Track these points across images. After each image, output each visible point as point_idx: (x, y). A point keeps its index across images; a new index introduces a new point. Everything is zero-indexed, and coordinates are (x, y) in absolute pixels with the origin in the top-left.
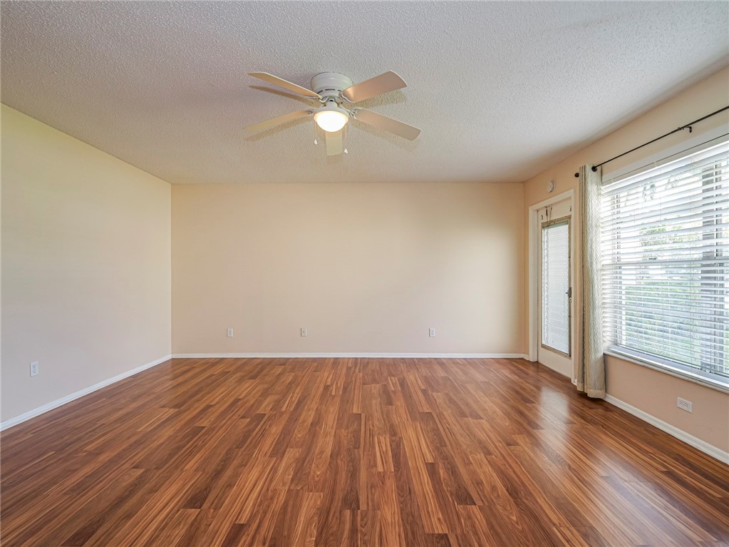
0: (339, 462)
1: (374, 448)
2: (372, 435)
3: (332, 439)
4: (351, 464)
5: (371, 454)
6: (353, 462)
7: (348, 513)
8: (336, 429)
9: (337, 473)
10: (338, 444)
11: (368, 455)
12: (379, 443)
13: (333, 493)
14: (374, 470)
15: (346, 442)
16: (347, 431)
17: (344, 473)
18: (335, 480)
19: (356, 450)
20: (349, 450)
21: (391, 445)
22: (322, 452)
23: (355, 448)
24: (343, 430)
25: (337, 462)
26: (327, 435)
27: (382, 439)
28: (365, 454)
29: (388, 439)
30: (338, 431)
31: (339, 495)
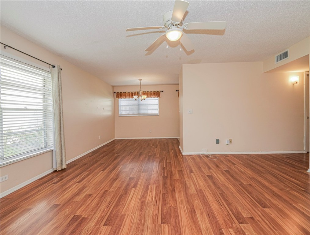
0: (171, 188)
1: (155, 194)
2: (156, 201)
3: (177, 199)
4: (166, 187)
5: (157, 191)
6: (165, 188)
7: (166, 175)
8: (177, 206)
9: (171, 184)
10: (173, 197)
11: (159, 190)
12: (152, 197)
13: (171, 179)
14: (157, 185)
15: (169, 197)
16: (170, 205)
17: (168, 184)
18: (171, 182)
19: (164, 193)
20: (167, 193)
21: (147, 195)
22: (180, 192)
23: (165, 194)
24: (172, 205)
25: (172, 187)
26: (181, 201)
27: (150, 199)
28: (160, 191)
29: (147, 199)
30: (176, 205)
31: (169, 178)
